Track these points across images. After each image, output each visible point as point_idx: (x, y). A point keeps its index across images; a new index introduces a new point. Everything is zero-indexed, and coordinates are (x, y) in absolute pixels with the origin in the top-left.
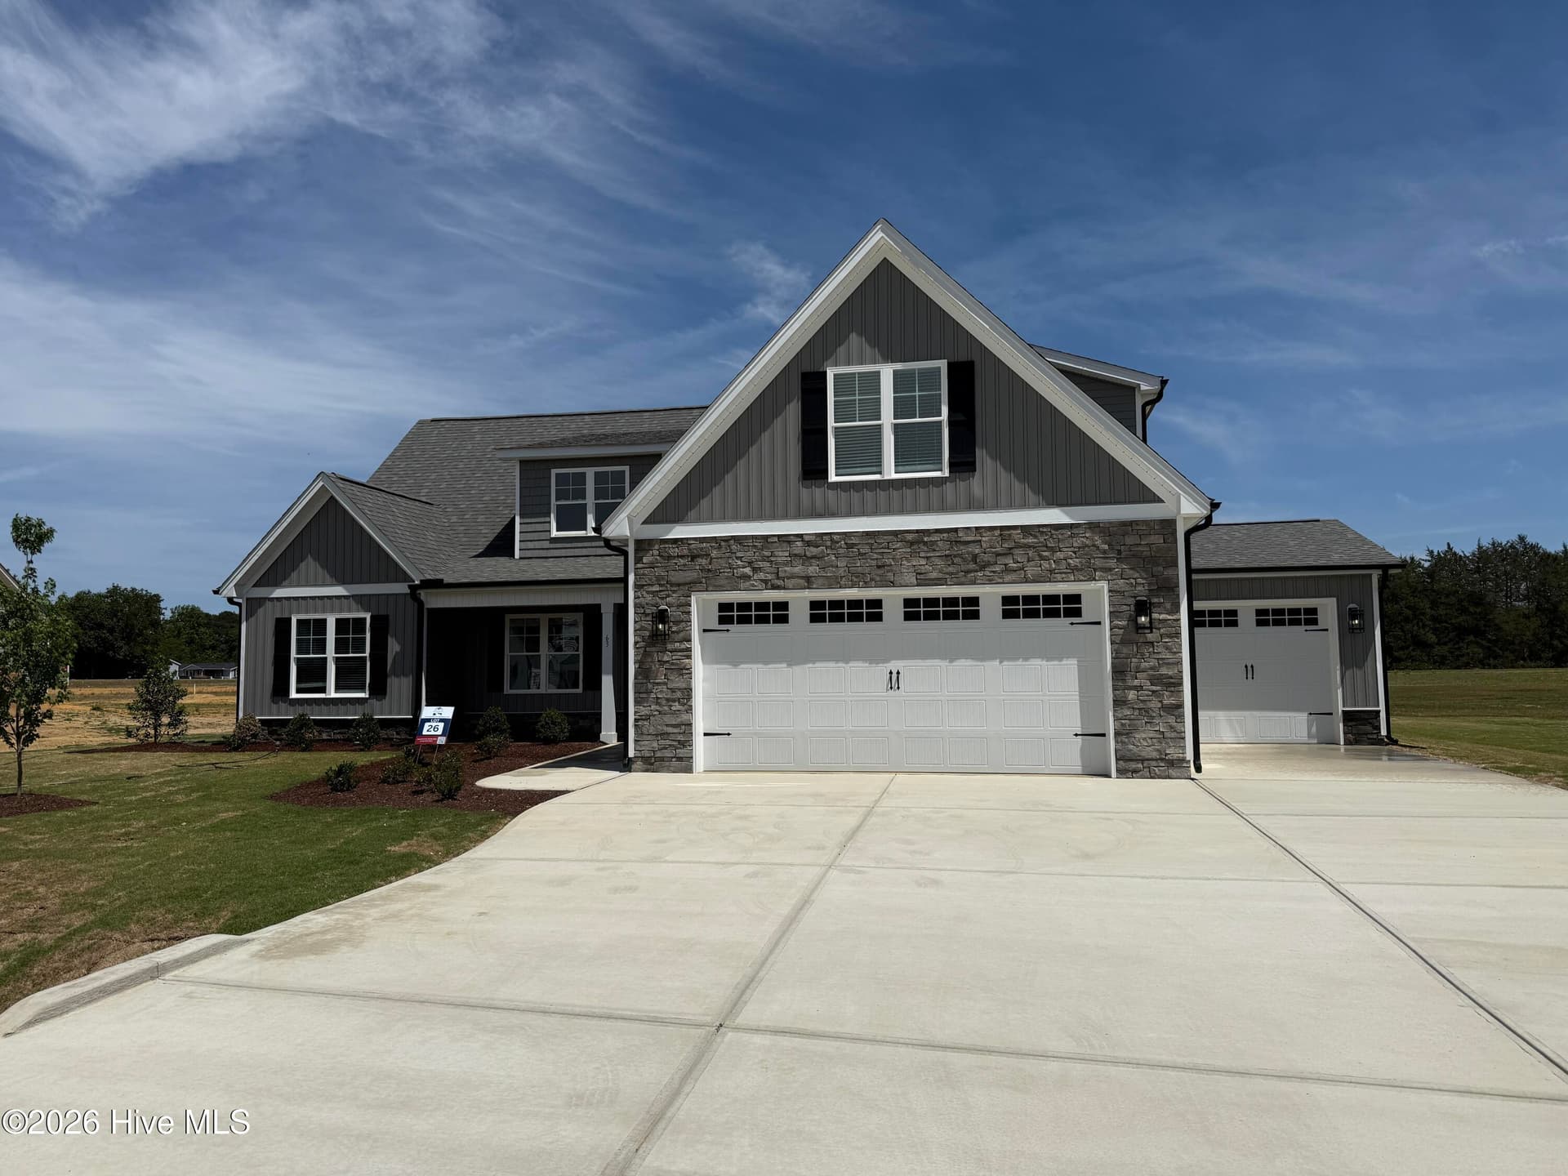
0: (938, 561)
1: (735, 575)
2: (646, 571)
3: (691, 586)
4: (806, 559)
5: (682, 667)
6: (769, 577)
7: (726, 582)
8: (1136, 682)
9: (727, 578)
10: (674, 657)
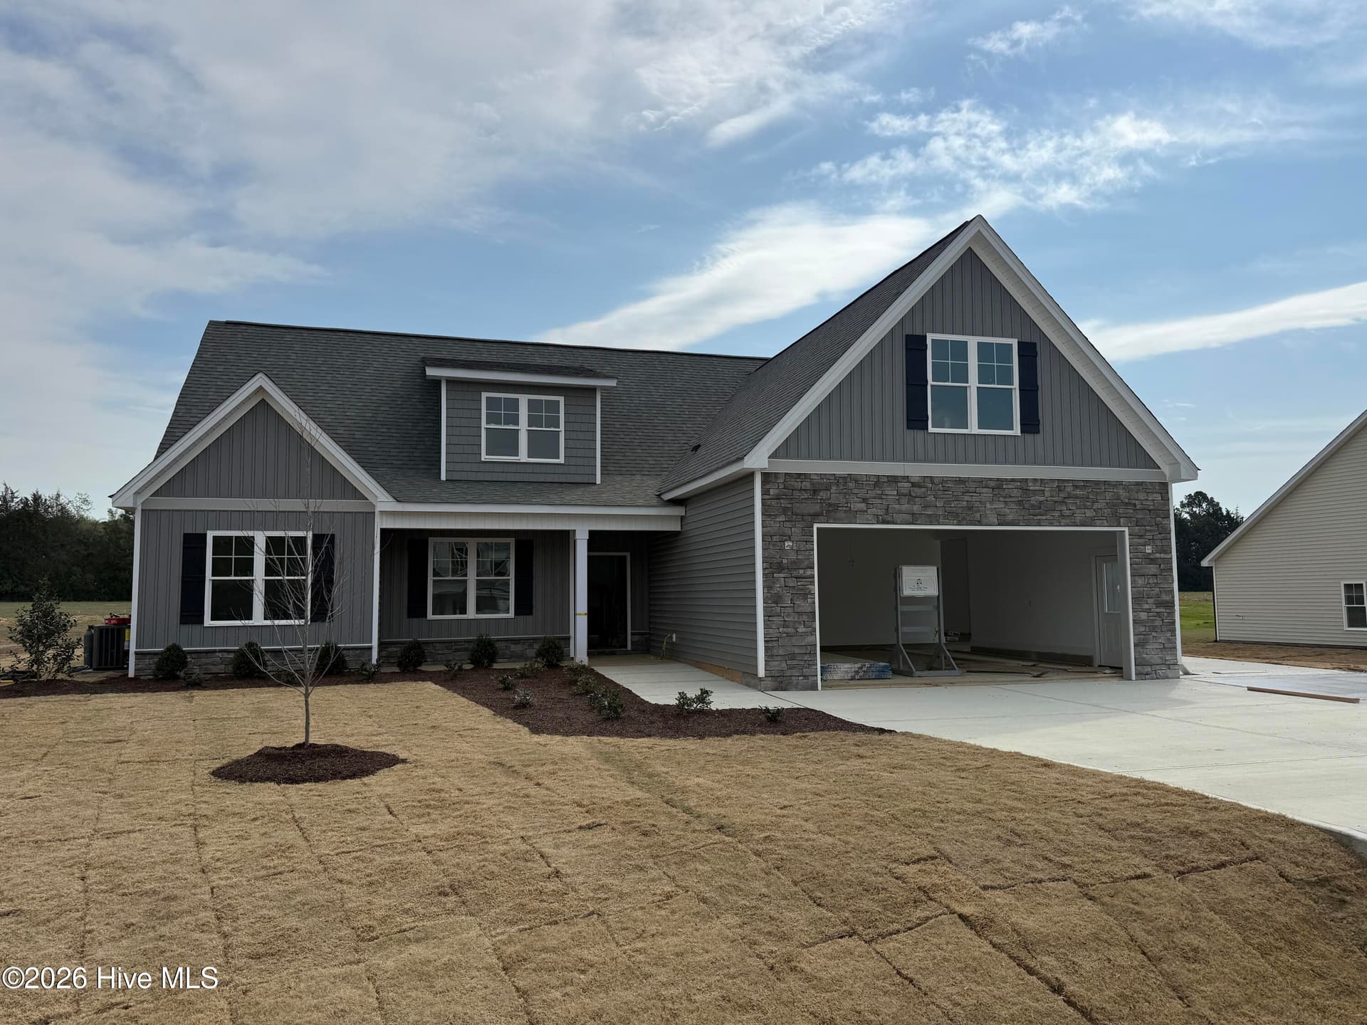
0: (1013, 506)
1: (852, 509)
2: (774, 502)
3: (816, 517)
4: (910, 497)
5: (807, 592)
6: (880, 512)
7: (844, 515)
8: (1146, 606)
9: (846, 512)
10: (799, 583)
